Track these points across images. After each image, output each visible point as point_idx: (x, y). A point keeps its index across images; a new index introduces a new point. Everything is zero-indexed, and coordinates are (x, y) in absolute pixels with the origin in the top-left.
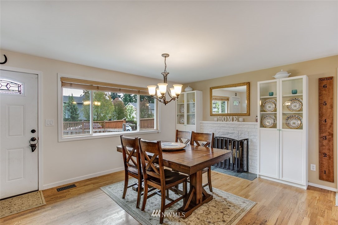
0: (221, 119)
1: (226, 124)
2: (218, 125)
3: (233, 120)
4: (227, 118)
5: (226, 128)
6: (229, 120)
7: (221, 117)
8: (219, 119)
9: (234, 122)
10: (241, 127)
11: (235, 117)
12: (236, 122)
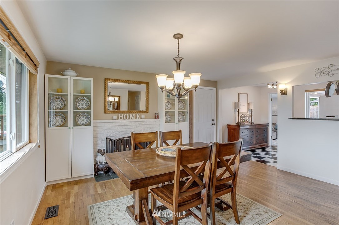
0: (122, 117)
1: (129, 123)
2: (119, 124)
3: (136, 118)
4: (129, 116)
5: (129, 127)
6: (132, 118)
7: (122, 114)
8: (120, 117)
9: (137, 120)
10: (144, 124)
11: (138, 115)
12: (140, 120)
